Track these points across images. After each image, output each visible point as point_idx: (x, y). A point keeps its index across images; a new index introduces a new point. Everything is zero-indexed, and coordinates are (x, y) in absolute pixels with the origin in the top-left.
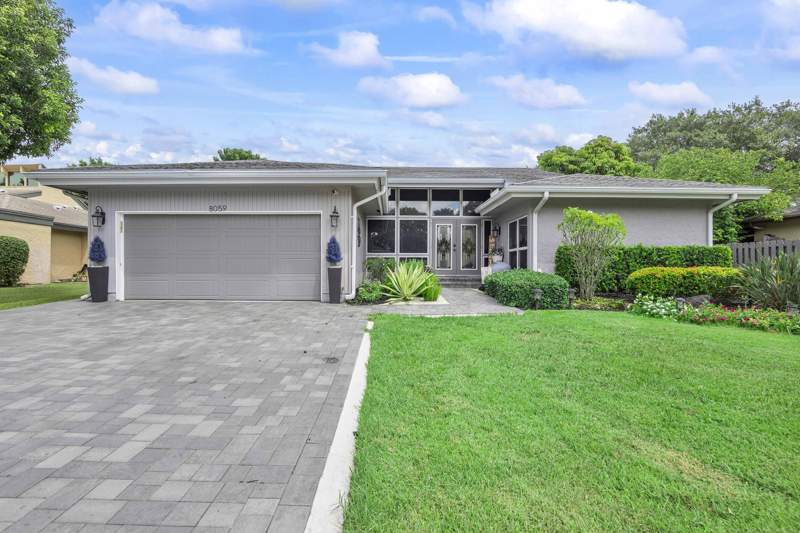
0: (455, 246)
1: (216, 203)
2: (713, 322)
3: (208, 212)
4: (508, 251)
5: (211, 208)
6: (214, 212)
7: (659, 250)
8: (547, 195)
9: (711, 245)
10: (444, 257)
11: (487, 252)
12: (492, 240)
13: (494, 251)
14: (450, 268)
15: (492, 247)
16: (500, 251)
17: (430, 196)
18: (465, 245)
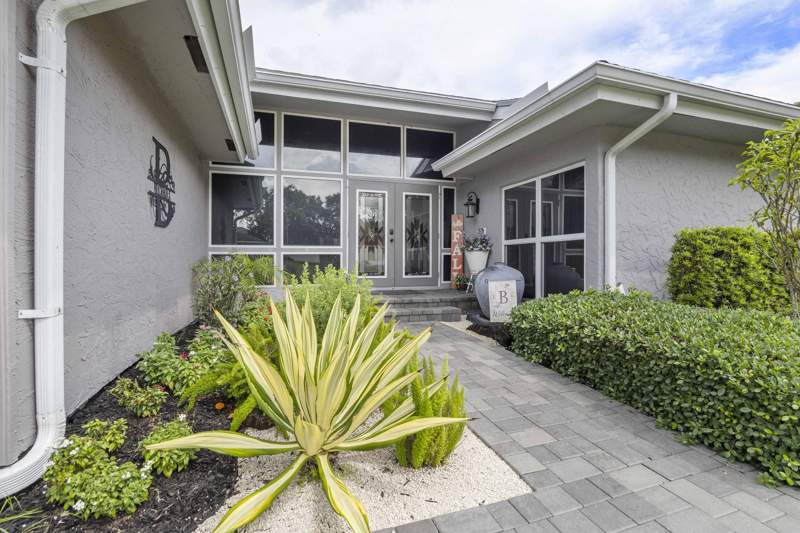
0: (391, 233)
4: (502, 241)
10: (371, 253)
11: (448, 243)
12: (456, 223)
13: (468, 245)
14: (383, 274)
15: (456, 236)
16: (484, 243)
17: (345, 133)
18: (410, 232)
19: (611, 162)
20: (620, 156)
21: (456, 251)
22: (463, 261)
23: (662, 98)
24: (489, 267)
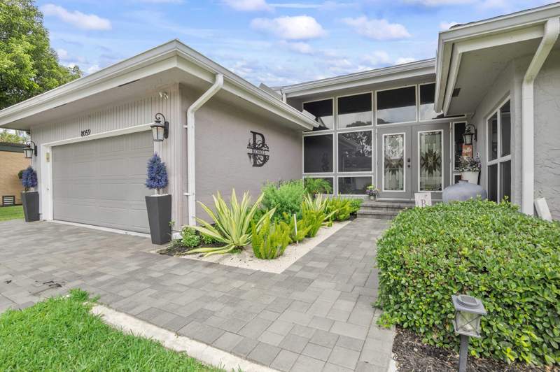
0: (409, 161)
1: (85, 128)
4: (486, 162)
5: (82, 133)
10: (394, 175)
12: (466, 150)
14: (402, 189)
17: (374, 100)
18: (424, 159)
19: (528, 90)
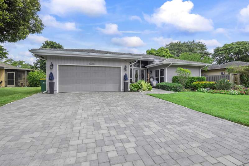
0: (139, 76)
1: (91, 63)
2: (215, 93)
3: (89, 65)
4: (155, 77)
5: (90, 64)
6: (90, 65)
7: (193, 77)
8: (171, 64)
9: (200, 76)
10: (136, 79)
11: (147, 77)
12: (148, 74)
13: (150, 78)
15: (148, 76)
16: (153, 77)
18: (142, 76)
19: (166, 69)
20: (167, 68)
21: (148, 78)
22: (150, 80)
23: (170, 63)
24: (153, 80)
